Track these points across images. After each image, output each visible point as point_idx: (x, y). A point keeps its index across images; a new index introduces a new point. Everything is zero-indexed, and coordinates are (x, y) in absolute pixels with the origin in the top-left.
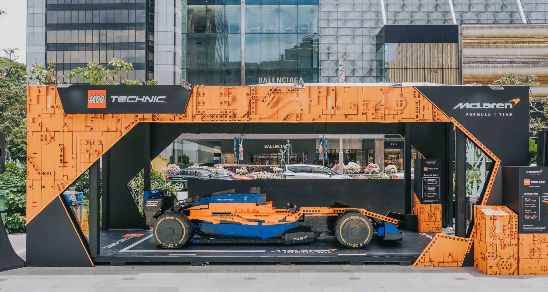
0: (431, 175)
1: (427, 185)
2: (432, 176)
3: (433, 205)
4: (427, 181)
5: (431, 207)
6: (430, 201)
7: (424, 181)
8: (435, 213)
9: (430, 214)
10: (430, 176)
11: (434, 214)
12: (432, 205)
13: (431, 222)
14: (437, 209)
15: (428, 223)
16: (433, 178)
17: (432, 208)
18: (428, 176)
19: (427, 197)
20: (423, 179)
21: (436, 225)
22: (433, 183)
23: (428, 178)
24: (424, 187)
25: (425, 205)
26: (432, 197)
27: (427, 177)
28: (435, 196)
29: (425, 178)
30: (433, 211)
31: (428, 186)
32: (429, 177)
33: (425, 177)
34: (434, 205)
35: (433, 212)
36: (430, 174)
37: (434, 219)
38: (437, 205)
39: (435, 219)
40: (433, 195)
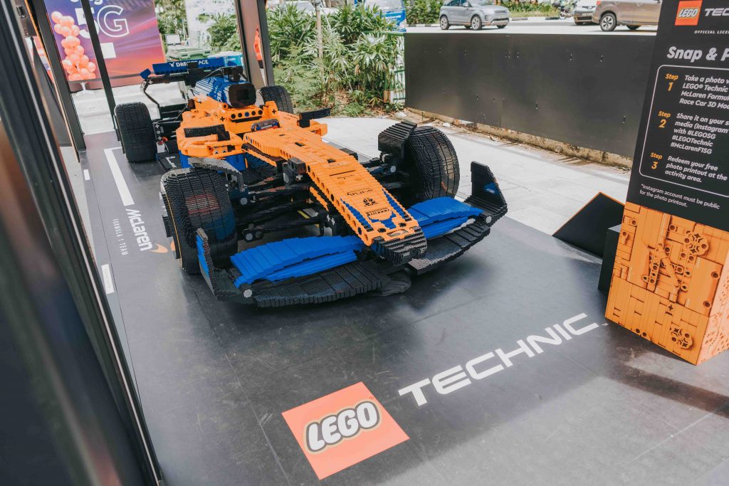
0: (712, 55)
1: (676, 108)
2: (717, 62)
3: (683, 224)
4: (678, 85)
5: (671, 227)
6: (676, 199)
7: (664, 82)
8: (684, 262)
9: (656, 260)
10: (703, 61)
11: (679, 269)
12: (677, 221)
13: (656, 299)
14: (702, 251)
15: (643, 294)
16: (717, 74)
17: (672, 235)
18: (694, 55)
19: (660, 171)
20: (664, 71)
21: (676, 318)
22: (712, 105)
23: (691, 72)
24: (656, 120)
25: (644, 210)
26: (687, 182)
27: (687, 62)
28: (707, 182)
29: (674, 71)
30: (675, 249)
31: (680, 116)
32: (696, 63)
33: (674, 61)
34: (689, 224)
35: (674, 255)
36: (704, 44)
37: (675, 291)
38: (709, 230)
39: (680, 291)
40: (697, 171)
